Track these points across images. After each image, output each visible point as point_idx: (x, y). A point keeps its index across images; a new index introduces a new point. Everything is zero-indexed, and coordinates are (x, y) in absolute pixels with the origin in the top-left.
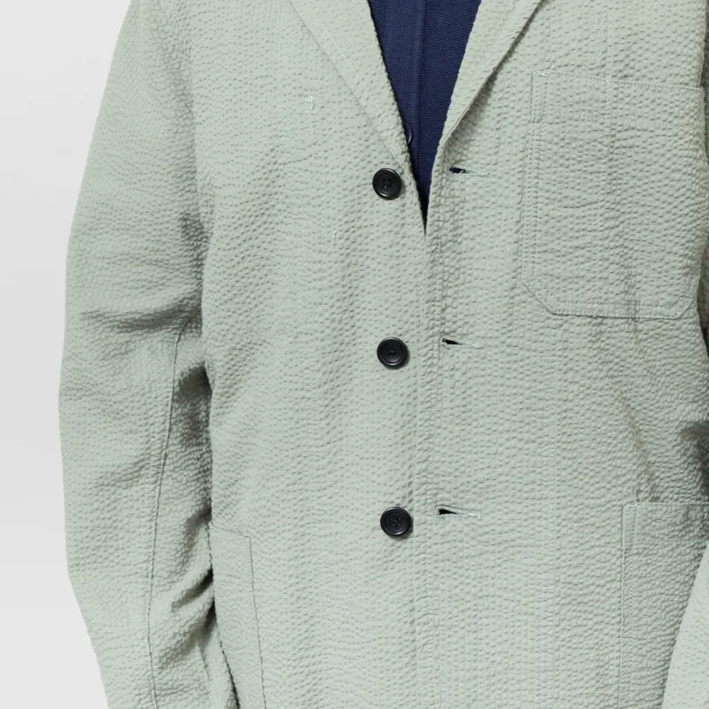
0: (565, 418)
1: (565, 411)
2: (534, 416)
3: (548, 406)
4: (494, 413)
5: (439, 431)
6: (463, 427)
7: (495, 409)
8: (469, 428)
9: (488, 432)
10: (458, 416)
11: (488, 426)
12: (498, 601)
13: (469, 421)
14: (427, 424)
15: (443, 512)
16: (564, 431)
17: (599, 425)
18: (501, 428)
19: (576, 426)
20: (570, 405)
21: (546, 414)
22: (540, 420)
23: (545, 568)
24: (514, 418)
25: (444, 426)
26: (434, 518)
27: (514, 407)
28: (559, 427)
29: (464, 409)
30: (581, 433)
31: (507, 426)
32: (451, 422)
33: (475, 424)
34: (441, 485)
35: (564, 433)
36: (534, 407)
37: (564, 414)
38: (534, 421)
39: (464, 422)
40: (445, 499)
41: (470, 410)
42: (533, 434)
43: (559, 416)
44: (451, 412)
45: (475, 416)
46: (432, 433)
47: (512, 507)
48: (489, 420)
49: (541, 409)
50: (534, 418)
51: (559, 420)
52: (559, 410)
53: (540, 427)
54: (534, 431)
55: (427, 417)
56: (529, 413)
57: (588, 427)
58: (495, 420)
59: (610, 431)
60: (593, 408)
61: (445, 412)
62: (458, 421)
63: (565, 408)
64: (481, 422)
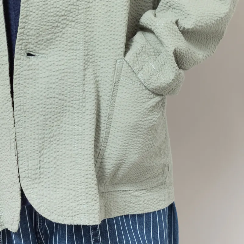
0: (88, 11)
1: (89, 7)
2: (75, 9)
3: (81, 4)
4: (58, 6)
5: (31, 13)
6: (43, 12)
7: (58, 4)
8: (46, 13)
9: (55, 16)
10: (41, 7)
11: (55, 13)
12: (56, 100)
13: (46, 9)
14: (26, 9)
15: (29, 55)
16: (87, 17)
17: (106, 17)
18: (60, 14)
19: (94, 15)
20: (91, 5)
21: (80, 8)
22: (77, 11)
23: (78, 84)
24: (66, 9)
25: (34, 11)
26: (24, 57)
27: (66, 4)
28: (85, 15)
29: (44, 3)
30: (97, 19)
31: (63, 13)
32: (37, 10)
33: (49, 11)
34: (30, 41)
35: (88, 19)
36: (75, 4)
37: (88, 9)
38: (75, 11)
39: (44, 10)
40: (31, 48)
41: (47, 4)
42: (74, 17)
43: (85, 10)
44: (38, 4)
45: (49, 7)
46: (28, 14)
47: (62, 53)
48: (55, 9)
49: (78, 6)
50: (74, 10)
51: (85, 12)
52: (85, 7)
53: (77, 14)
54: (74, 16)
55: (26, 6)
56: (72, 7)
57: (100, 17)
58: (58, 10)
59: (112, 20)
60: (103, 7)
61: (35, 4)
62: (41, 9)
63: (88, 6)
64: (52, 10)
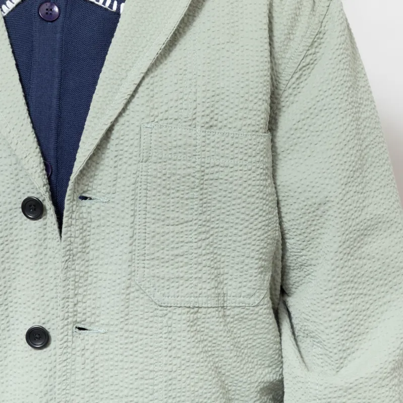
0: (170, 385)
1: (170, 380)
2: (147, 384)
3: (157, 376)
4: (116, 382)
5: (73, 398)
6: (92, 394)
7: (116, 379)
8: (96, 395)
9: (112, 397)
10: (88, 386)
11: (111, 393)
13: (97, 389)
14: (64, 392)
16: (170, 394)
17: (196, 389)
18: (121, 395)
19: (179, 390)
20: (174, 375)
21: (156, 382)
22: (151, 387)
24: (131, 386)
25: (77, 394)
27: (131, 378)
28: (166, 392)
29: (92, 380)
30: (184, 396)
31: (126, 392)
32: (82, 391)
33: (101, 391)
35: (170, 396)
36: (146, 377)
37: (170, 382)
38: (147, 388)
39: (92, 390)
41: (97, 381)
42: (146, 398)
43: (165, 384)
44: (83, 383)
45: (101, 385)
46: (68, 399)
48: (112, 388)
49: (151, 379)
50: (146, 386)
51: (166, 386)
52: (165, 379)
53: (151, 392)
54: (146, 395)
55: (64, 388)
56: (143, 381)
57: (188, 391)
58: (116, 388)
59: (206, 393)
60: (192, 376)
61: (78, 383)
62: (87, 390)
63: (170, 377)
64: (106, 389)
